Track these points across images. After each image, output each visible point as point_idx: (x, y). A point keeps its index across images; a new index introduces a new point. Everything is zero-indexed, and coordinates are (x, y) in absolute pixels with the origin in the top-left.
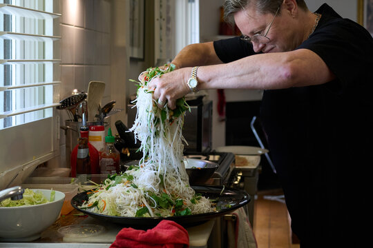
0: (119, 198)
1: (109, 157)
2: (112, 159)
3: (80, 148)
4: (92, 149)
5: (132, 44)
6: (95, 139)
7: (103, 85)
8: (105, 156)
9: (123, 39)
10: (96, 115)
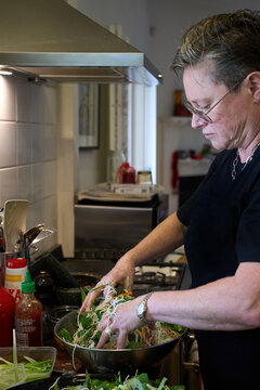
6: (13, 279)
10: (19, 242)
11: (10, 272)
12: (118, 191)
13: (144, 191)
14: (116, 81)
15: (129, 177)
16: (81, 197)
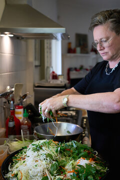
0: (31, 170)
1: (25, 125)
2: (27, 126)
3: (10, 121)
4: (17, 121)
5: (35, 59)
6: (18, 113)
7: (22, 85)
8: (23, 124)
9: (31, 58)
10: (19, 100)
11: (17, 110)
12: (51, 82)
13: (61, 82)
14: (48, 38)
15: (55, 77)
16: (36, 85)
